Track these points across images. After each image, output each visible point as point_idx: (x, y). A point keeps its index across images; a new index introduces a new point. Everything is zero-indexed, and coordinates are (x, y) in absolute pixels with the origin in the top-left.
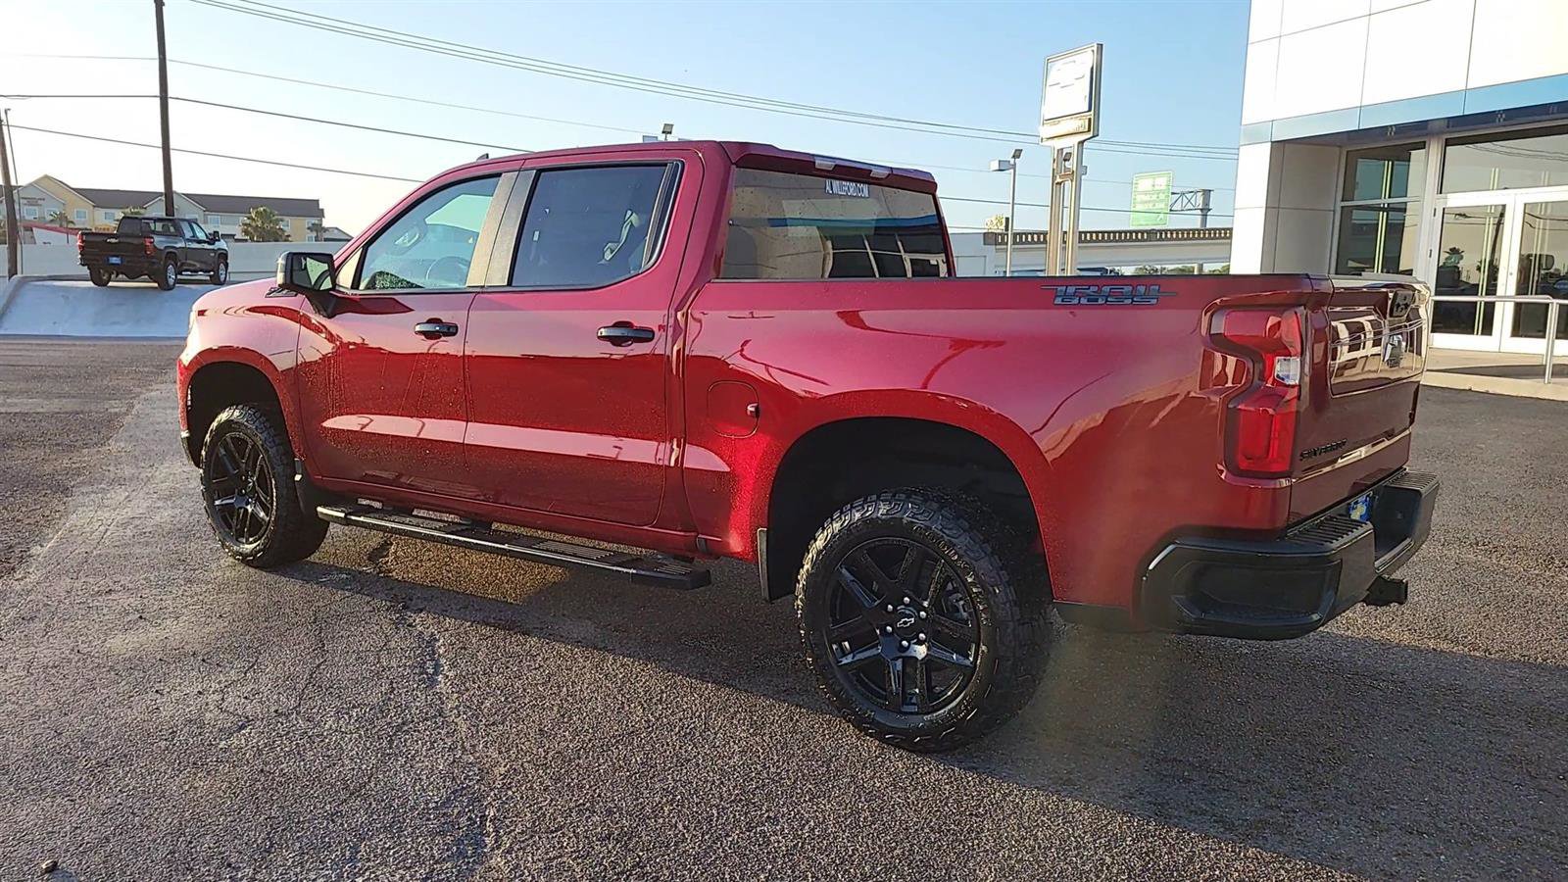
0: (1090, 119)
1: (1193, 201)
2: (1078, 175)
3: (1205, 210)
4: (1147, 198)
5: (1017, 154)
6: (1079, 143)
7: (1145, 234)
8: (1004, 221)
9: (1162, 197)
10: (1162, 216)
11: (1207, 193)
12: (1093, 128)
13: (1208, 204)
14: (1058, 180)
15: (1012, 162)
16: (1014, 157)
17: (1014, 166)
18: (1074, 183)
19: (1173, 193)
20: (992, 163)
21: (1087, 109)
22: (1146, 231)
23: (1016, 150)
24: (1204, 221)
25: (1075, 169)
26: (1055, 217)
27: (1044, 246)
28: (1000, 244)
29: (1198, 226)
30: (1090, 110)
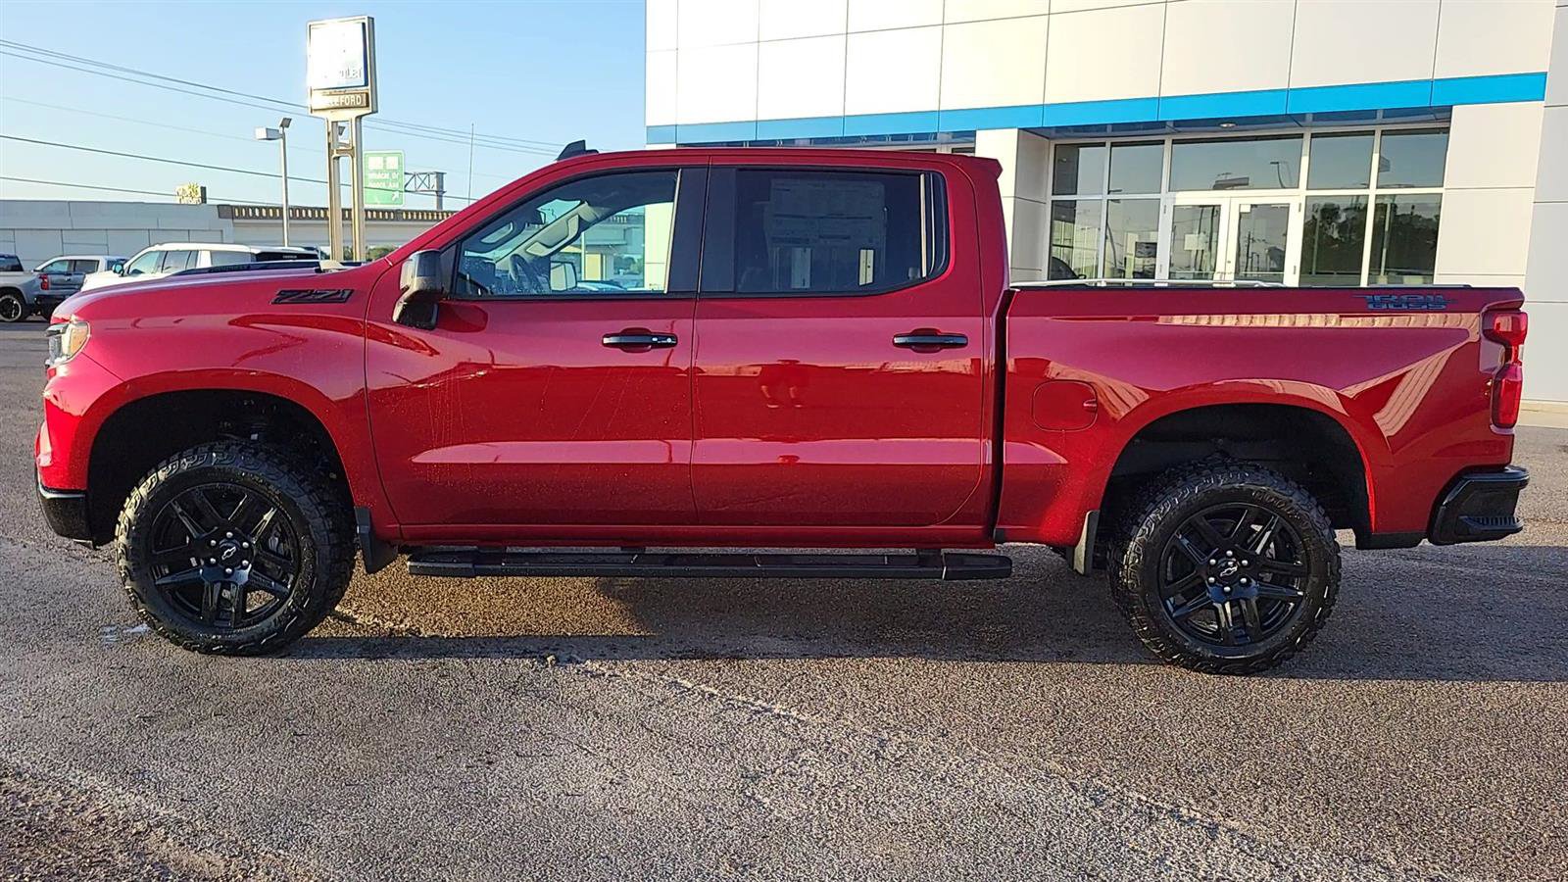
0: (367, 94)
1: (426, 182)
2: (355, 152)
3: (440, 193)
4: (379, 176)
5: (286, 123)
6: (357, 117)
7: (392, 214)
8: (199, 190)
9: (395, 176)
10: (397, 194)
11: (440, 176)
12: (370, 102)
13: (442, 187)
14: (335, 155)
15: (281, 132)
16: (282, 125)
17: (283, 136)
18: (355, 159)
19: (406, 173)
20: (257, 130)
21: (363, 84)
22: (393, 211)
23: (285, 119)
24: (440, 203)
25: (354, 145)
26: (334, 194)
27: (326, 222)
28: (237, 218)
29: (434, 208)
30: (366, 84)
